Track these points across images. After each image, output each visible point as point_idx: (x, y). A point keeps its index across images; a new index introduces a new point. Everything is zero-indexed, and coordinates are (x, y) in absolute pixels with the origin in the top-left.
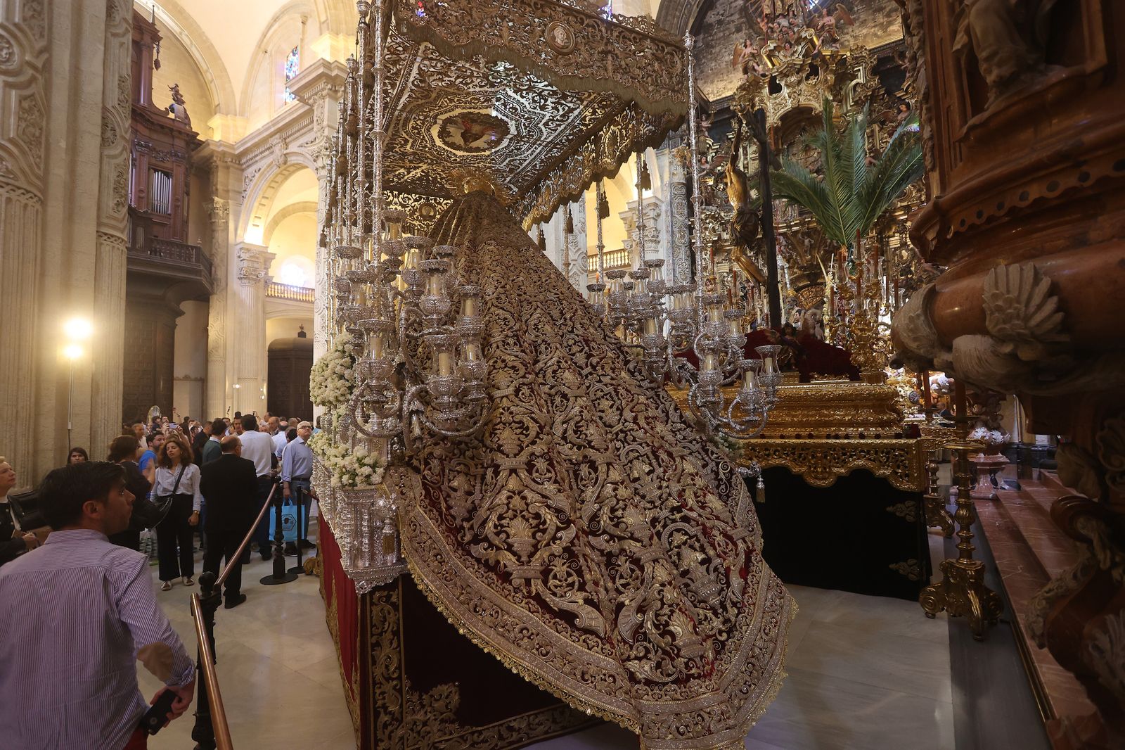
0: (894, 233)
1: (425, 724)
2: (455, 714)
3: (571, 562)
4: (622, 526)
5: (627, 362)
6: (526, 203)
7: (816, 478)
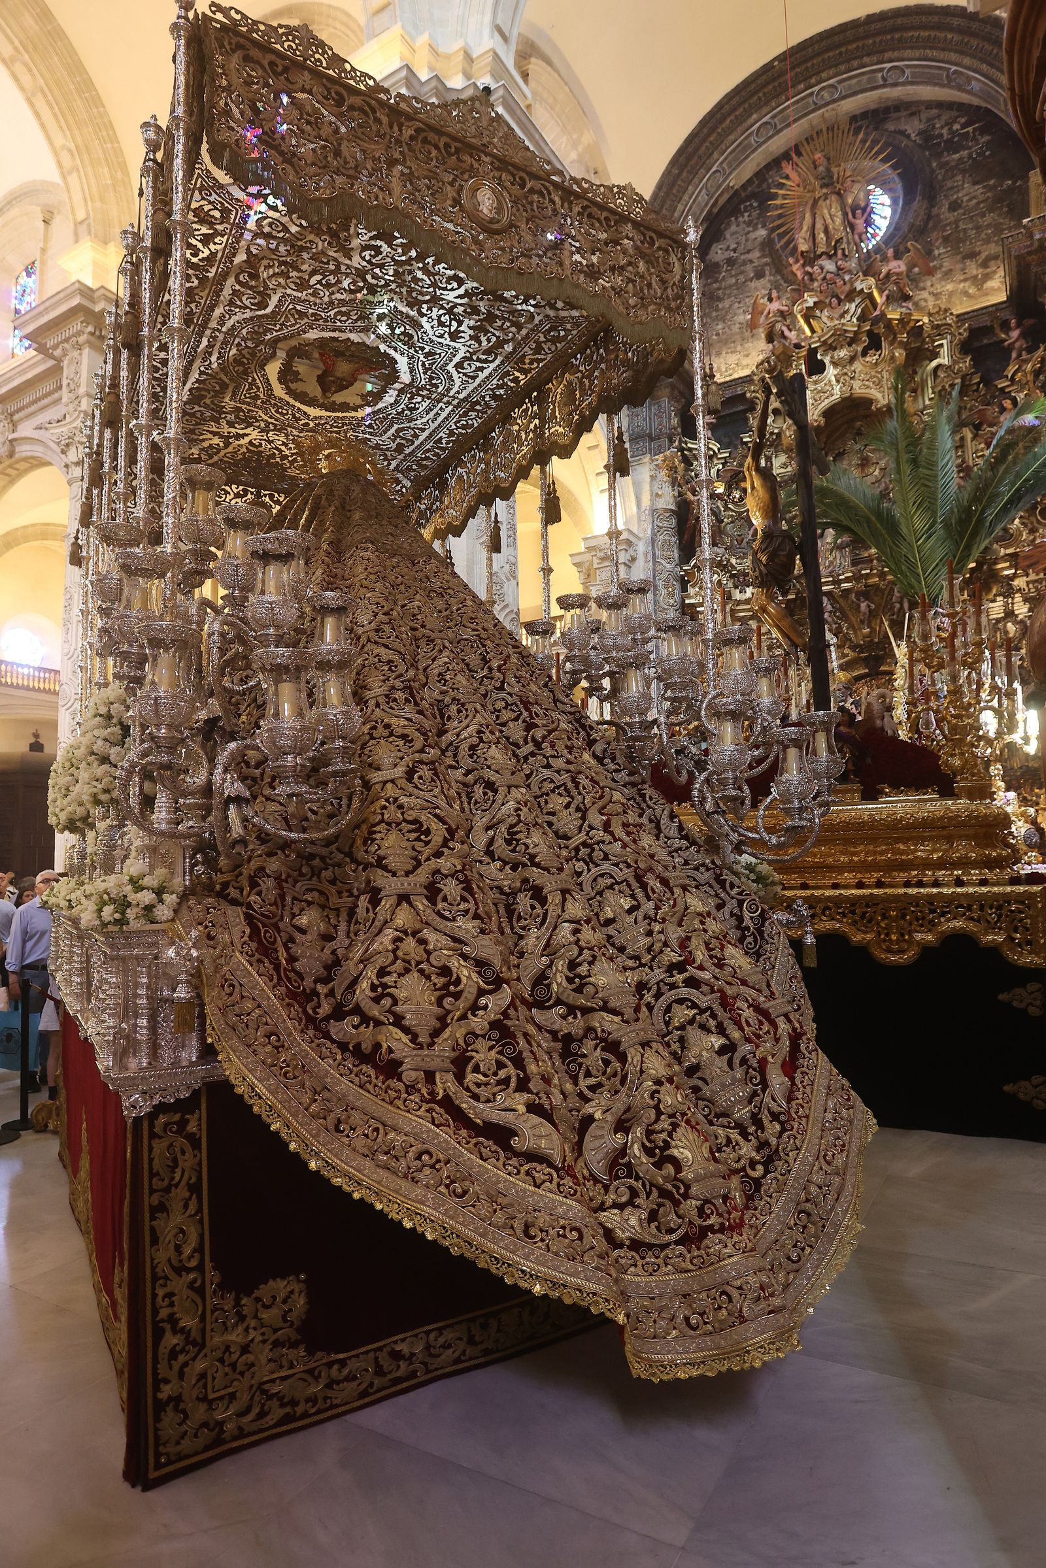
0: (995, 595)
1: (245, 1349)
2: (298, 1330)
3: (503, 1045)
4: (589, 990)
5: (591, 743)
6: (423, 506)
7: (889, 950)
